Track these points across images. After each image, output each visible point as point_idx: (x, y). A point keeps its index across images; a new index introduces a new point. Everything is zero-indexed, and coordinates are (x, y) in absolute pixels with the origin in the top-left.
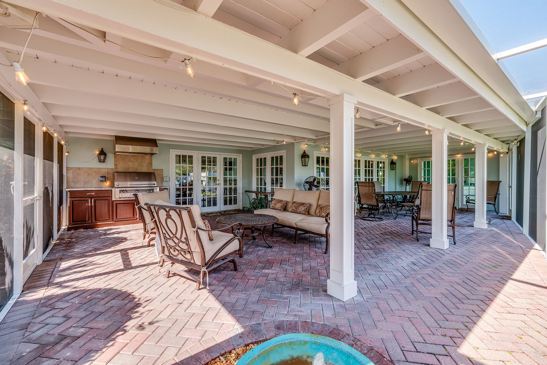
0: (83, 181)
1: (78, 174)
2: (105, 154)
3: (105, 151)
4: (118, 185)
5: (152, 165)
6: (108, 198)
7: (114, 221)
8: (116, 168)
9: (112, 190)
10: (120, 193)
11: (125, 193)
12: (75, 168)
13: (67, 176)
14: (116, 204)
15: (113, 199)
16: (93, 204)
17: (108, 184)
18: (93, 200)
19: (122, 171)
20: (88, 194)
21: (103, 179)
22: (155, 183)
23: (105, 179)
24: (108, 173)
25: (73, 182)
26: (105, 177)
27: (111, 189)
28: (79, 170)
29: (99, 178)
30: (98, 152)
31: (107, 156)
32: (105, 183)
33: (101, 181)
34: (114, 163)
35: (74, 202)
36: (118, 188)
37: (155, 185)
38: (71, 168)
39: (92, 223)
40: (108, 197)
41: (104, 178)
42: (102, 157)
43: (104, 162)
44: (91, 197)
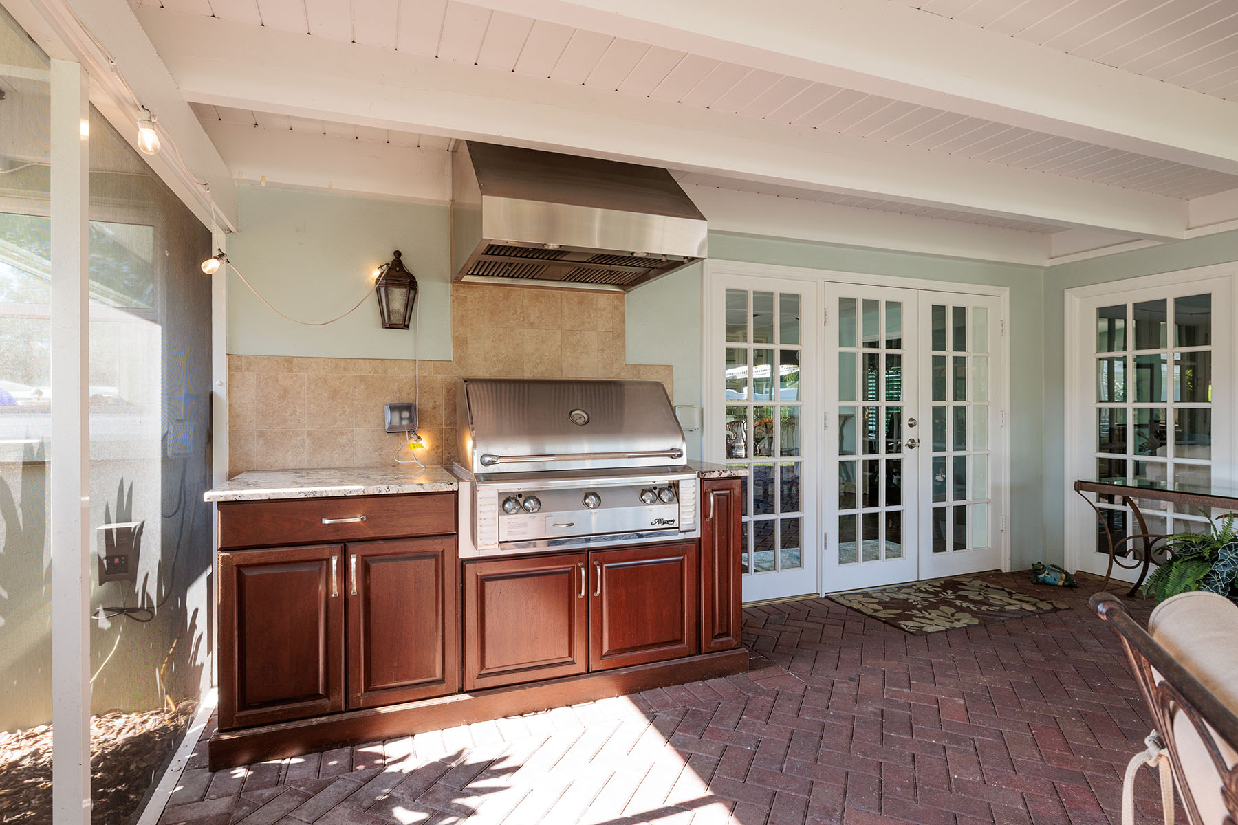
0: (310, 434)
1: (285, 394)
2: (411, 284)
3: (409, 263)
4: (492, 463)
5: (624, 345)
6: (436, 546)
7: (469, 687)
8: (461, 360)
9: (457, 492)
10: (503, 510)
11: (527, 510)
12: (269, 358)
13: (230, 406)
14: (482, 582)
15: (466, 550)
16: (354, 589)
17: (422, 445)
18: (353, 560)
19: (487, 376)
20: (326, 521)
21: (401, 419)
22: (678, 443)
23: (411, 419)
24: (425, 387)
25: (261, 435)
26: (409, 408)
27: (454, 487)
28: (290, 370)
29: (384, 411)
30: (376, 273)
31: (419, 295)
32: (413, 442)
33: (394, 431)
34: (454, 332)
35: (248, 573)
36: (489, 478)
37: (680, 456)
38: (252, 361)
39: (347, 710)
40: (438, 541)
41: (406, 414)
42: (398, 297)
43: (406, 327)
44: (344, 542)
